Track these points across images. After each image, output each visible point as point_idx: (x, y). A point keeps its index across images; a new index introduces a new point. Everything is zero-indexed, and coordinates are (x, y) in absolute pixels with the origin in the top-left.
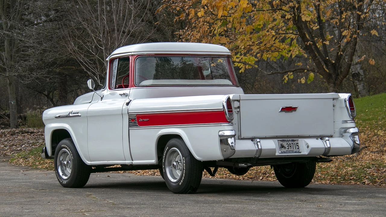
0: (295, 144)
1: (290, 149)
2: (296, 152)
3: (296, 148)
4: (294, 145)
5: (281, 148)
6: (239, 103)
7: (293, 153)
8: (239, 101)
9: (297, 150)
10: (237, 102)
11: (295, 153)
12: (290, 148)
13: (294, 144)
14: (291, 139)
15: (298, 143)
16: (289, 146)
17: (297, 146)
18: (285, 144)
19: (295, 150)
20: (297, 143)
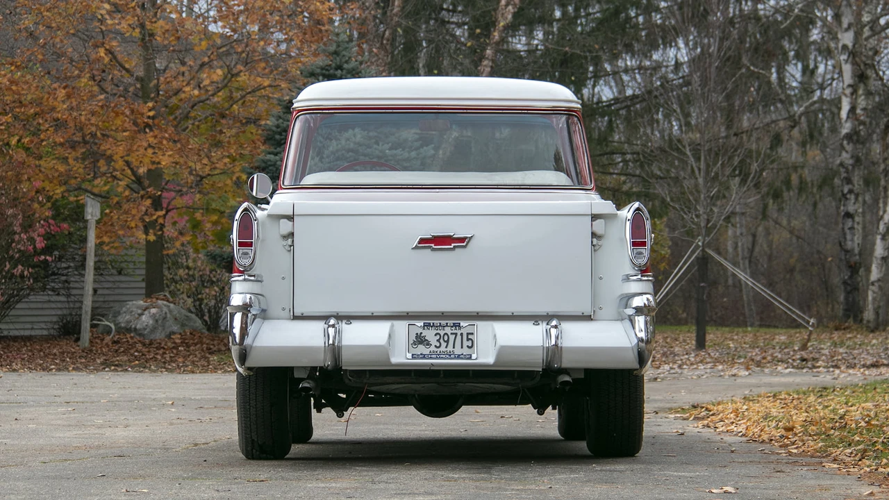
0: (462, 334)
1: (443, 349)
2: (459, 357)
3: (465, 346)
4: (459, 337)
5: (414, 343)
6: (291, 223)
7: (451, 359)
8: (291, 218)
9: (466, 351)
10: (286, 220)
11: (455, 358)
12: (444, 344)
13: (459, 334)
14: (451, 322)
15: (472, 334)
16: (442, 341)
17: (468, 339)
18: (430, 335)
19: (458, 351)
20: (468, 334)
